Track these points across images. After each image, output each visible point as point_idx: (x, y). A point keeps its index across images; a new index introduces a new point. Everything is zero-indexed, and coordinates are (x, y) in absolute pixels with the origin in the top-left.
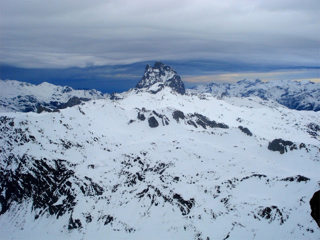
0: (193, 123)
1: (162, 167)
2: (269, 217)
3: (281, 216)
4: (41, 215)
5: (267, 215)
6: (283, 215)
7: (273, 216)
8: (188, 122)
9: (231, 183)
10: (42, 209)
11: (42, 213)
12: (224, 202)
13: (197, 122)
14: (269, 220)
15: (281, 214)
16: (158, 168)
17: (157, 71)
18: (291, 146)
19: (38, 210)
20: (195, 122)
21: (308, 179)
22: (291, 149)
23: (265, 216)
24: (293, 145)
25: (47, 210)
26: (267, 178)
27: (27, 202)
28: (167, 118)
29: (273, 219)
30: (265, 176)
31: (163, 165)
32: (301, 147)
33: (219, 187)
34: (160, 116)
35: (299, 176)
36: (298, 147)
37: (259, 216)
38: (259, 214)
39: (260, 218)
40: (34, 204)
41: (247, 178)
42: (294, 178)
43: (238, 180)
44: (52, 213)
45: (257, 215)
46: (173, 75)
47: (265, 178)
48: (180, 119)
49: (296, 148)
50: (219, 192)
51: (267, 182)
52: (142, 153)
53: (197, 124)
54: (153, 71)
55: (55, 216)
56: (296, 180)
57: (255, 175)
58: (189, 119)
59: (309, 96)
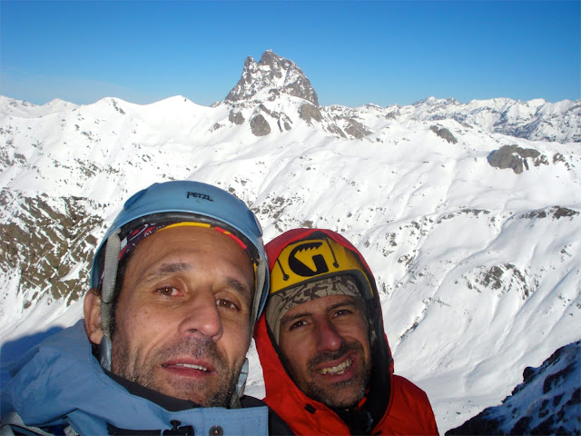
0: (339, 131)
1: (279, 204)
2: (498, 285)
3: (523, 284)
4: (35, 300)
5: (494, 282)
6: (527, 279)
7: (506, 284)
8: (329, 128)
9: (417, 227)
10: (38, 288)
11: (38, 297)
12: (404, 263)
13: (346, 130)
14: (499, 291)
15: (523, 280)
16: (270, 207)
17: (266, 68)
18: (536, 159)
19: (31, 291)
20: (343, 129)
21: (575, 213)
22: (537, 164)
23: (491, 284)
24: (539, 157)
25: (47, 292)
26: (490, 215)
27: (8, 277)
28: (288, 118)
29: (507, 288)
30: (486, 212)
31: (281, 200)
32: (555, 159)
33: (394, 235)
34: (274, 115)
35: (556, 207)
36: (550, 159)
37: (478, 285)
38: (477, 281)
39: (481, 287)
40: (22, 281)
41: (451, 216)
42: (546, 211)
43: (431, 221)
44: (57, 296)
45: (473, 283)
46: (297, 76)
47: (487, 215)
48: (313, 120)
49: (546, 163)
50: (394, 244)
51: (491, 223)
52: (239, 181)
53: (345, 133)
54: (259, 70)
55: (64, 300)
56: (552, 214)
57: (467, 211)
58: (330, 123)
59: (545, 124)
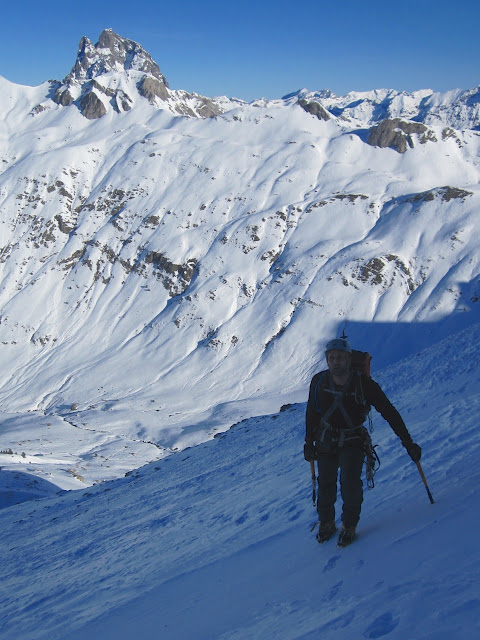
0: (190, 111)
1: (117, 198)
2: (378, 280)
3: (407, 277)
5: (374, 276)
6: (412, 271)
7: (387, 278)
8: (177, 109)
9: (283, 218)
12: (268, 260)
13: (198, 111)
14: (379, 287)
15: (407, 272)
16: (107, 201)
17: (106, 51)
18: (422, 135)
20: (194, 110)
21: (467, 193)
22: (423, 141)
23: (371, 278)
24: (426, 133)
26: (369, 201)
28: (126, 96)
29: (389, 283)
30: (364, 197)
31: (120, 194)
32: (444, 135)
33: (255, 229)
34: (107, 92)
35: (444, 188)
36: (438, 134)
37: (355, 281)
38: (353, 276)
39: (359, 284)
41: (323, 203)
42: (434, 193)
43: (299, 210)
45: (349, 279)
46: (144, 61)
47: (364, 201)
48: (157, 99)
49: (434, 139)
50: (257, 239)
51: (370, 210)
52: (68, 172)
53: (197, 114)
54: (97, 53)
56: (440, 196)
57: (341, 197)
58: (179, 102)
